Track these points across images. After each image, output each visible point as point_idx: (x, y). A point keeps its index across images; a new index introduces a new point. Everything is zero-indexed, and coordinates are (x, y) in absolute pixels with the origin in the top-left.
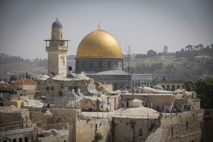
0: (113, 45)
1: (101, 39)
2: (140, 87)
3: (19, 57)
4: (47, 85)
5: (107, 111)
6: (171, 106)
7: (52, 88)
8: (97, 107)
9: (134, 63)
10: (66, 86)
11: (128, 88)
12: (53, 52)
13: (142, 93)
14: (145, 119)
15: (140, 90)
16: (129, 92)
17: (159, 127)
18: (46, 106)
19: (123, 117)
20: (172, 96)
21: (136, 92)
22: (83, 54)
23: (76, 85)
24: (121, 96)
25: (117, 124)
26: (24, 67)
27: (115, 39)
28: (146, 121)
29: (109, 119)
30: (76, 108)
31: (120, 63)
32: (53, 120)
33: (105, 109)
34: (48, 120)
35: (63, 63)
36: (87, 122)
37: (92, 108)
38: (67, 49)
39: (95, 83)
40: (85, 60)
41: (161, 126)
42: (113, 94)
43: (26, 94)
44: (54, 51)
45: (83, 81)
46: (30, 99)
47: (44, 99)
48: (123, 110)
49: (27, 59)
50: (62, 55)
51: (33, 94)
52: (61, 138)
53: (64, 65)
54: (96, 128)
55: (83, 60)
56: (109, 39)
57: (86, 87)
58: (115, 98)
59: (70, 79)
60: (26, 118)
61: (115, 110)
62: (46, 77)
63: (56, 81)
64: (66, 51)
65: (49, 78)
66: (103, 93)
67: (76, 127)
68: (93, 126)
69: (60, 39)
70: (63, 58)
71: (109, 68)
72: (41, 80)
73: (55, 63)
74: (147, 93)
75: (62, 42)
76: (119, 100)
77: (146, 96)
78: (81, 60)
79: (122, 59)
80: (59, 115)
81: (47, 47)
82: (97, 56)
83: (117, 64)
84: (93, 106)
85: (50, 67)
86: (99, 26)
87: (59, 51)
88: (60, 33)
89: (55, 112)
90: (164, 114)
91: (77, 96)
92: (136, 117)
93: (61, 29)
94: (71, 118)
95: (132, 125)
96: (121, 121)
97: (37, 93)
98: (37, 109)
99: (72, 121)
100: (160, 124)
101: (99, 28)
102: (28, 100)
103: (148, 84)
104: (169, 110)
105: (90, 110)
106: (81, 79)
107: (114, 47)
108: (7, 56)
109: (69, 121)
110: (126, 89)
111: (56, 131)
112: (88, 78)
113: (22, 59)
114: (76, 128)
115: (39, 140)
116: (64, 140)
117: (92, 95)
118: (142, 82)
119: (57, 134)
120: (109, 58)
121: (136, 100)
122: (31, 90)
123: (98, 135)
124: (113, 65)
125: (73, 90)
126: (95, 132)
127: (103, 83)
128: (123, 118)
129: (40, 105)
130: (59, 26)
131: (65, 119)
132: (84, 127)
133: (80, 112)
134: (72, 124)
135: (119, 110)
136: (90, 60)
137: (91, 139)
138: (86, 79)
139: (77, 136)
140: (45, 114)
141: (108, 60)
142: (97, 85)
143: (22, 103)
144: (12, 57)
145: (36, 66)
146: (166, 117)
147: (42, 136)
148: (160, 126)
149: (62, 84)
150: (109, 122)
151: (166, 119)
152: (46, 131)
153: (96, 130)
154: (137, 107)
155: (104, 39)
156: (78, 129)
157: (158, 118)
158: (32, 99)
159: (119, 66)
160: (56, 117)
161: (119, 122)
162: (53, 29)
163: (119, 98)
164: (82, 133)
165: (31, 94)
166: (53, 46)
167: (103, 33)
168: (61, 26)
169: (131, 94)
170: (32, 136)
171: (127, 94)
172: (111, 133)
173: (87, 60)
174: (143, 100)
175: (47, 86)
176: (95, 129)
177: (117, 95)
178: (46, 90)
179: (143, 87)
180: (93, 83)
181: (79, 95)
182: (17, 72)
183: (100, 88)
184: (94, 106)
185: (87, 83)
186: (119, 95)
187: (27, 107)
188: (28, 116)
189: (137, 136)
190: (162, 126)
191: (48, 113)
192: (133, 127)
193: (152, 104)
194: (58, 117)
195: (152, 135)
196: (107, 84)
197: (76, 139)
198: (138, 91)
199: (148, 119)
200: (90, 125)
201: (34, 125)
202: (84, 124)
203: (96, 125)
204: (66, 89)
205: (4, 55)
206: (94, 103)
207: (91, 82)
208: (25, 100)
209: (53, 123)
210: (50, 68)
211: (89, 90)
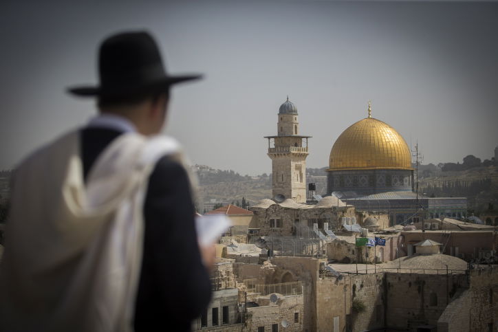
0: (395, 146)
1: (372, 135)
2: (438, 219)
3: (232, 172)
4: (270, 216)
5: (376, 261)
6: (492, 252)
7: (279, 223)
8: (358, 255)
9: (440, 179)
10: (303, 218)
11: (416, 220)
12: (282, 158)
13: (440, 229)
14: (443, 275)
15: (437, 224)
16: (418, 229)
17: (467, 288)
18: (266, 253)
19: (403, 271)
20: (494, 233)
21: (429, 227)
22: (341, 163)
23: (322, 217)
24: (402, 235)
25: (392, 286)
26: (241, 189)
27: (399, 134)
28: (444, 278)
29: (377, 276)
30: (318, 256)
31: (407, 178)
32: (276, 277)
33: (372, 259)
34: (267, 277)
35: (299, 178)
36: (337, 281)
37: (349, 256)
38: (306, 152)
39: (357, 213)
40: (344, 173)
41: (471, 287)
42: (388, 233)
43: (233, 232)
44: (284, 156)
45: (334, 210)
46: (238, 241)
47: (263, 242)
48: (404, 260)
49: (247, 176)
50: (297, 163)
51: (244, 233)
52: (290, 309)
53: (301, 181)
54: (354, 293)
55: (340, 173)
56: (388, 135)
57: (340, 219)
58: (392, 238)
59: (312, 207)
60: (228, 273)
61: (391, 260)
62: (267, 203)
63: (287, 209)
64: (304, 156)
65: (273, 205)
66: (370, 231)
67: (317, 289)
68: (348, 288)
69: (294, 134)
70: (299, 168)
71: (389, 187)
72: (259, 208)
73: (285, 178)
74: (449, 229)
75: (297, 141)
76: (398, 242)
77: (446, 234)
78: (337, 173)
79: (412, 171)
80: (287, 269)
81: (270, 150)
82: (365, 165)
83: (402, 180)
84: (351, 252)
85: (276, 184)
86: (369, 111)
87: (292, 156)
88: (293, 123)
89: (279, 264)
90: (476, 266)
91: (321, 235)
92: (427, 272)
93: (294, 117)
94: (308, 275)
95: (420, 287)
96: (399, 279)
97: (251, 231)
98: (249, 259)
99: (309, 278)
100: (469, 283)
101: (369, 114)
102: (235, 243)
103: (459, 216)
104: (484, 259)
105: (346, 261)
106: (331, 206)
107: (396, 149)
108: (211, 169)
109: (304, 278)
110: (412, 223)
111: (278, 295)
112: (343, 204)
113: (238, 175)
114: (317, 292)
115: (248, 311)
116: (294, 312)
117: (350, 233)
118: (448, 211)
119: (282, 301)
120: (388, 170)
121: (427, 243)
122: (240, 227)
123: (358, 304)
124: (396, 181)
125: (316, 225)
126: (353, 299)
127: (371, 213)
128: (402, 274)
129: (255, 251)
130: (292, 111)
131: (297, 275)
132: (332, 290)
133: (325, 264)
134: (310, 284)
135: (398, 260)
136: (354, 173)
137: (344, 312)
138: (340, 206)
139: (318, 306)
140: (263, 268)
141: (386, 172)
142: (360, 216)
143: (225, 249)
144: (220, 171)
145: (262, 187)
146: (480, 271)
147: (254, 304)
148: (469, 288)
149: (296, 214)
150: (378, 280)
151: (479, 274)
152: (262, 297)
153: (354, 295)
154: (430, 254)
155: (379, 136)
156: (320, 294)
157: (464, 273)
158: (242, 242)
159: (406, 184)
160: (281, 273)
161: (396, 281)
162: (282, 116)
163: (399, 239)
164: (327, 301)
165: (240, 233)
166: (280, 147)
167: (377, 124)
168: (296, 111)
169: (420, 231)
170: (237, 304)
171: (414, 231)
172: (381, 301)
173: (347, 173)
174: (441, 243)
175: (271, 218)
176: (352, 294)
177: (396, 233)
178: (269, 227)
179: (442, 219)
180: (353, 212)
181: (325, 234)
182: (228, 199)
183: (366, 220)
184: (353, 253)
185: (341, 213)
186: (399, 234)
187: (232, 256)
188: (231, 269)
189: (427, 306)
190: (473, 287)
191: (268, 264)
192: (420, 290)
193: (457, 249)
194: (285, 272)
195: (454, 303)
196: (378, 213)
197: (318, 311)
198: (434, 226)
199: (447, 276)
200: (343, 286)
201: (243, 286)
202: (331, 285)
203: (354, 287)
204: (304, 223)
205: (204, 168)
206: (353, 248)
207: (348, 211)
208: (229, 244)
209: (276, 281)
210: (276, 187)
211: (345, 225)
